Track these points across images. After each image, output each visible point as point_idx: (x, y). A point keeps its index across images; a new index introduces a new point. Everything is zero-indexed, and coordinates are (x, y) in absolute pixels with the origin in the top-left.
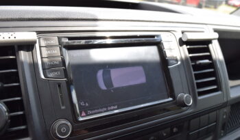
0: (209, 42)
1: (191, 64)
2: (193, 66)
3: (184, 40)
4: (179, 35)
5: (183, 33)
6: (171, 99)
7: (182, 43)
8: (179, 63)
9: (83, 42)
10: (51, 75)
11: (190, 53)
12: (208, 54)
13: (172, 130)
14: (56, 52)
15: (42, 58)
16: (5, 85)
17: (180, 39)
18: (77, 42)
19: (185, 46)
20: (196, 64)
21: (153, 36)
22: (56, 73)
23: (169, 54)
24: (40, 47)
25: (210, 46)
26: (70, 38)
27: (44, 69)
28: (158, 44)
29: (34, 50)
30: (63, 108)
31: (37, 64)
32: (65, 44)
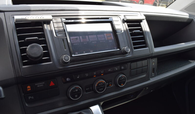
0: (140, 21)
1: (129, 33)
2: (130, 33)
3: (125, 20)
4: (122, 18)
5: (124, 16)
6: (118, 49)
7: (124, 21)
8: (123, 32)
9: (73, 21)
10: (59, 35)
11: (128, 27)
12: (140, 28)
13: (121, 67)
14: (60, 25)
15: (54, 28)
16: (40, 39)
17: (123, 20)
18: (70, 21)
19: (126, 23)
20: (132, 33)
21: (108, 18)
22: (61, 35)
23: (117, 27)
24: (53, 23)
25: (141, 23)
26: (66, 19)
27: (55, 33)
28: (111, 22)
29: (50, 24)
30: (66, 50)
31: (53, 31)
32: (64, 21)
